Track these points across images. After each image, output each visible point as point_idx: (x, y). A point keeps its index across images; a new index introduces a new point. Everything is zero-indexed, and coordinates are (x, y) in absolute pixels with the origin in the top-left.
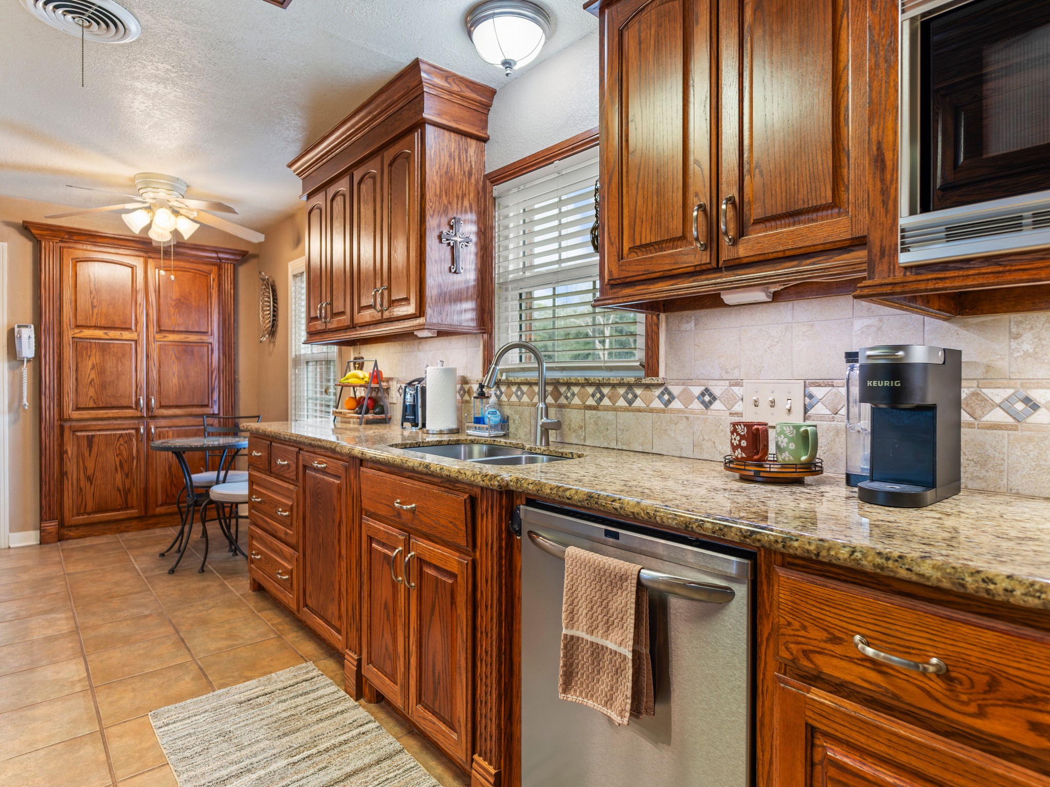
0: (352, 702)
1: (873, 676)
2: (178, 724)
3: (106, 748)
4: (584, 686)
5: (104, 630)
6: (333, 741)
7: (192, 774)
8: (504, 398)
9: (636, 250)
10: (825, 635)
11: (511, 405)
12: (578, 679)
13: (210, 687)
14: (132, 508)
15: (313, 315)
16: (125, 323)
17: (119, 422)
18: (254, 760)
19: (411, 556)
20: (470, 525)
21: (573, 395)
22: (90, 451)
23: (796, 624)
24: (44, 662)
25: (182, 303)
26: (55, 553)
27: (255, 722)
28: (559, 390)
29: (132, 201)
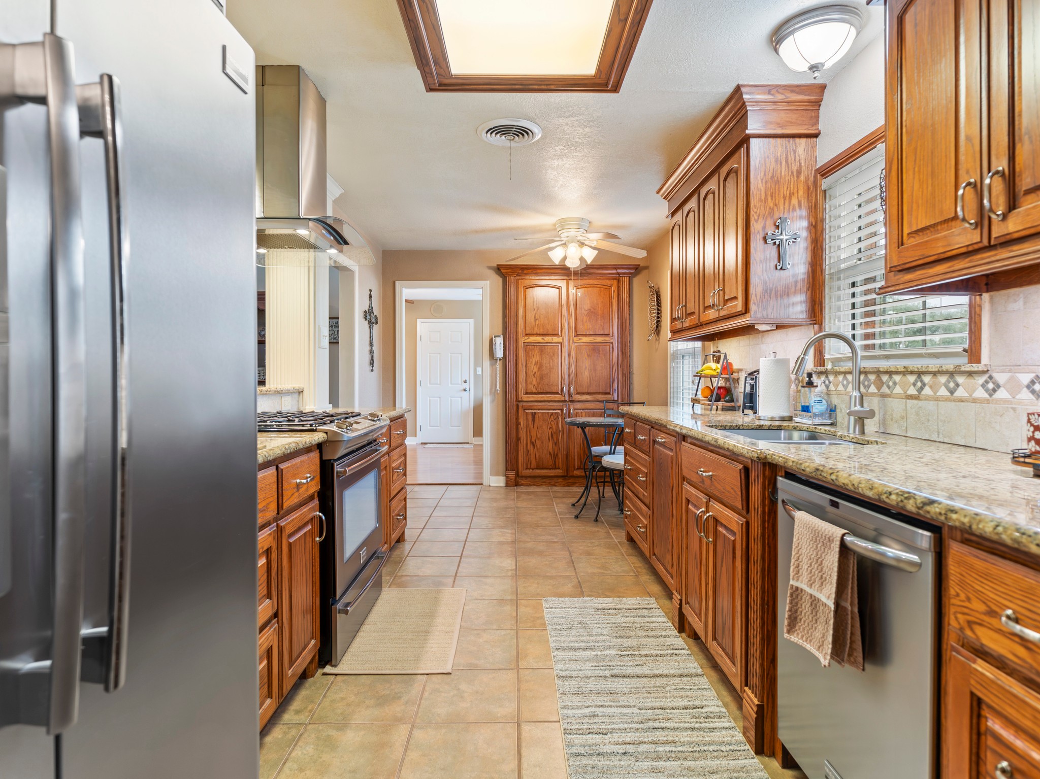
0: (675, 632)
1: (1022, 652)
2: (558, 610)
3: (517, 610)
4: (806, 632)
5: (529, 545)
6: (652, 652)
7: (558, 639)
8: (832, 387)
9: (914, 235)
10: (983, 608)
11: (838, 394)
12: (801, 625)
13: (582, 594)
14: (559, 468)
15: (674, 317)
16: (554, 330)
17: (551, 404)
18: (596, 644)
19: (709, 516)
20: (744, 492)
21: (895, 383)
22: (534, 424)
23: (963, 596)
24: (496, 555)
25: (592, 313)
26: (513, 492)
27: (604, 623)
28: (881, 379)
29: (553, 241)
